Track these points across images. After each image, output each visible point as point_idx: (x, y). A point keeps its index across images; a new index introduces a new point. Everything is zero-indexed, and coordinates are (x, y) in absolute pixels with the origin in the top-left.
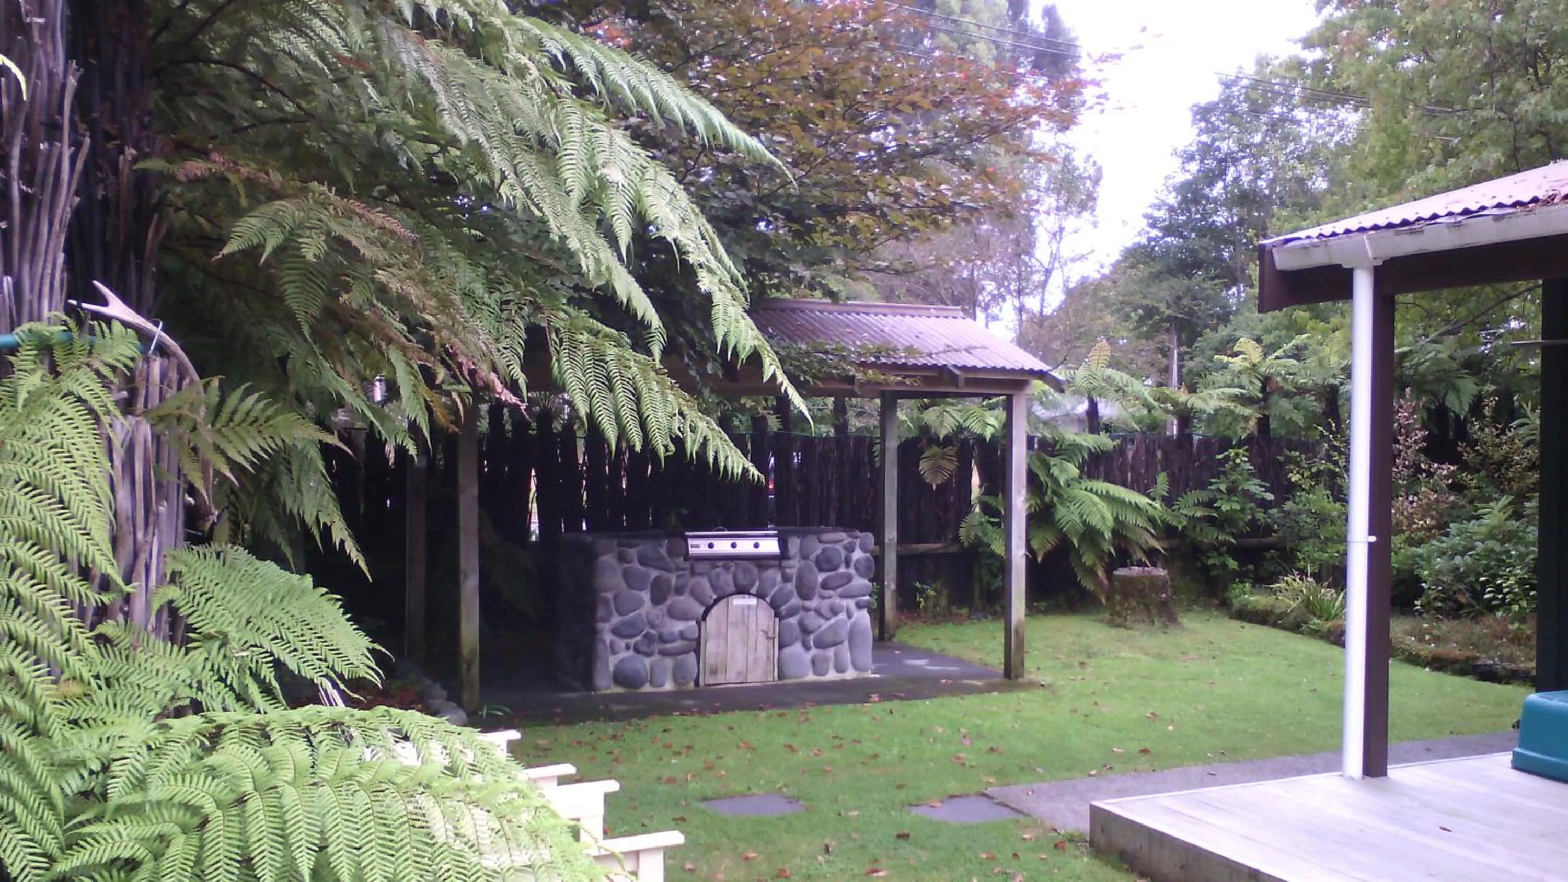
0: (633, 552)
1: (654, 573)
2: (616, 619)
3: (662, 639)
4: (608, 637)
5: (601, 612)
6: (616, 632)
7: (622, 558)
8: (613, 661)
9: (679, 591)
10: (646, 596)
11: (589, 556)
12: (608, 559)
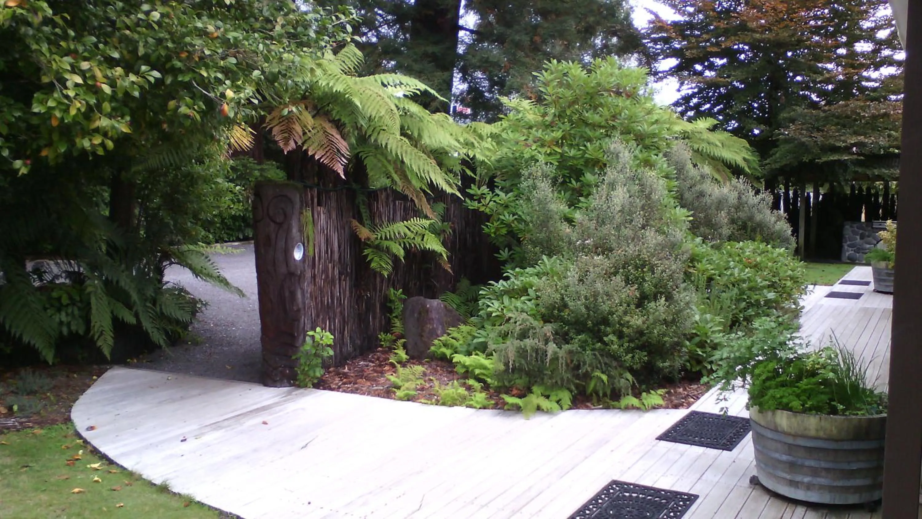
0: (855, 225)
1: (861, 231)
2: (848, 243)
3: (863, 249)
4: (846, 247)
5: (844, 240)
6: (848, 246)
7: (851, 227)
8: (847, 254)
9: (869, 236)
10: (858, 237)
11: (842, 227)
12: (847, 227)
